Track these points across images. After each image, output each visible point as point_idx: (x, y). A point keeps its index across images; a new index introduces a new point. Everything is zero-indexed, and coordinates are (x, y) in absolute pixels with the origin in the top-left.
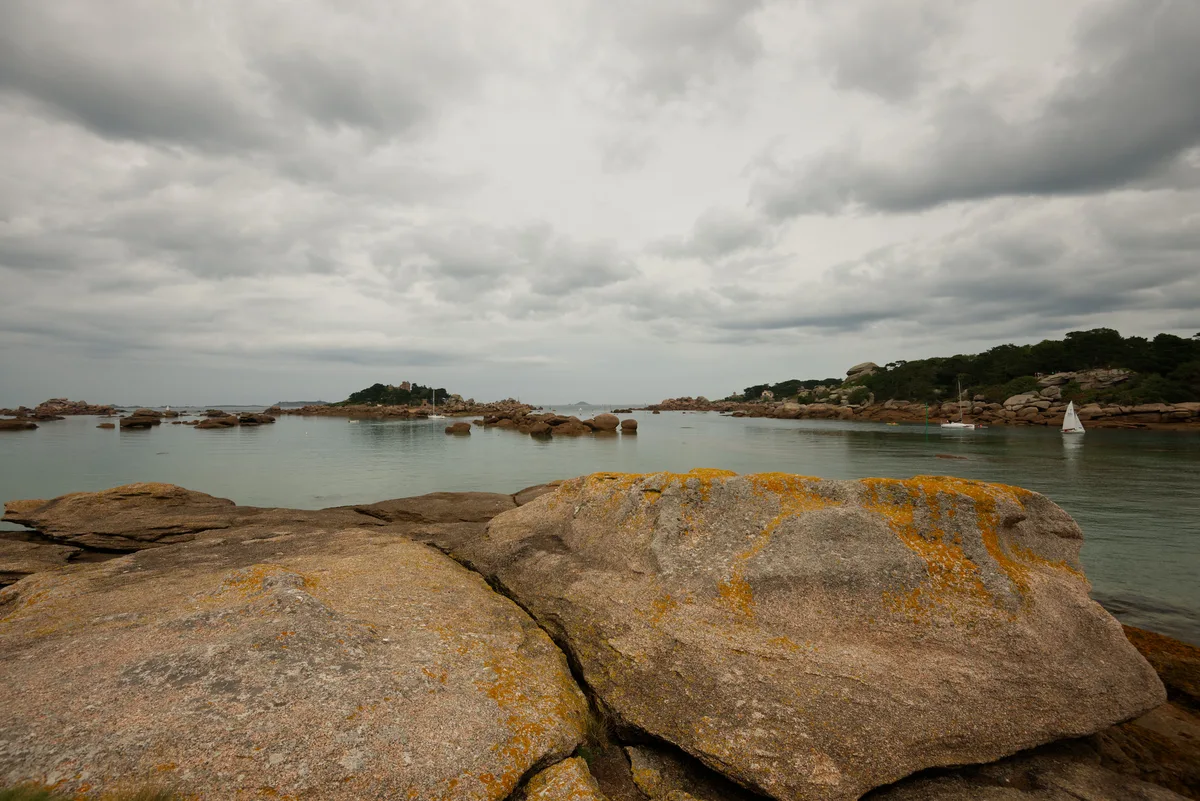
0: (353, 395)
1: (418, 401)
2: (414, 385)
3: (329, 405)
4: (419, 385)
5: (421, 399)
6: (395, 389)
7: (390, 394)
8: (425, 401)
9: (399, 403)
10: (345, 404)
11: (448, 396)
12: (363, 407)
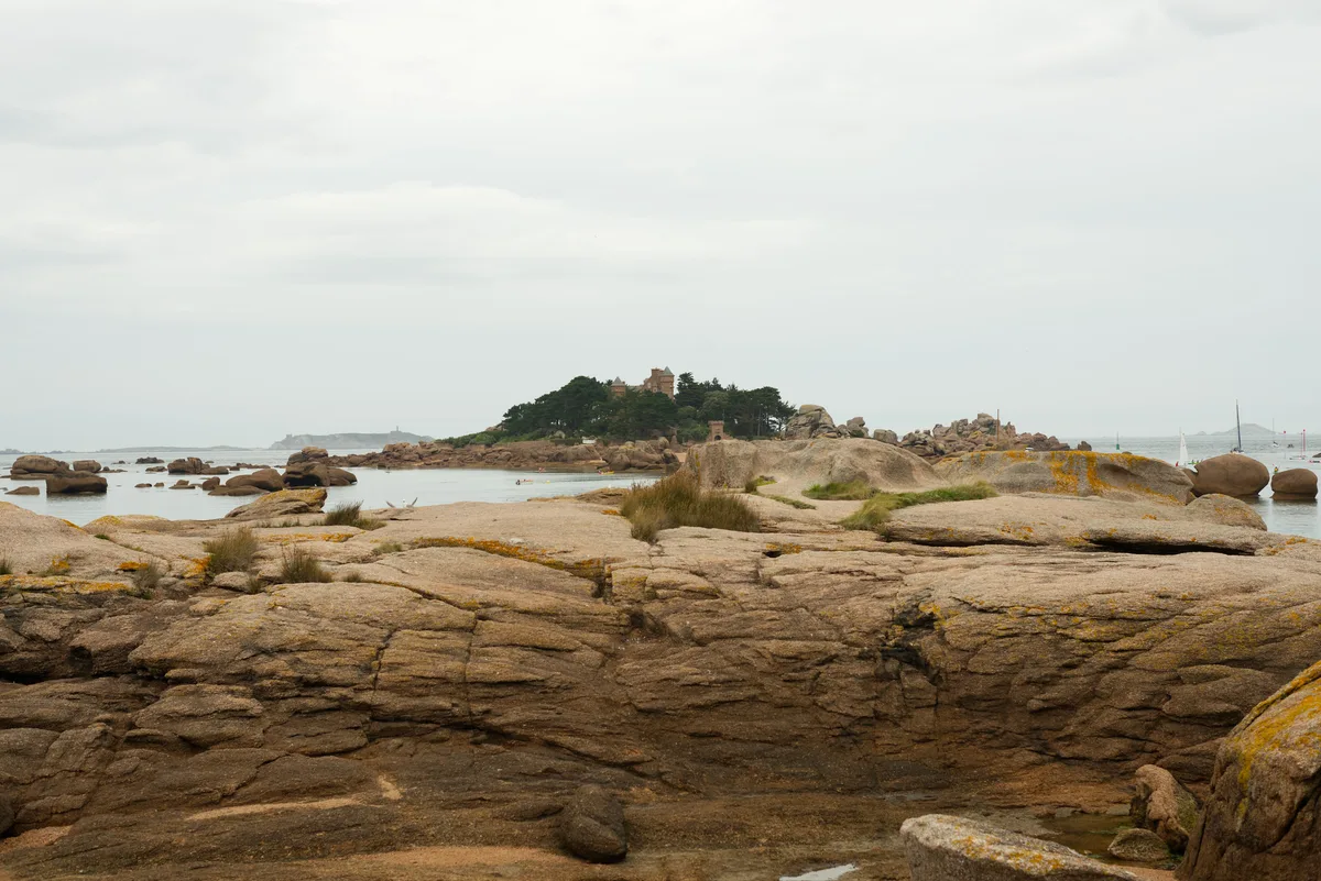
0: (514, 411)
1: (699, 428)
2: (685, 377)
3: (450, 441)
4: (699, 379)
5: (705, 419)
6: (631, 393)
7: (617, 407)
8: (717, 427)
9: (644, 434)
10: (492, 437)
11: (785, 412)
12: (542, 446)
